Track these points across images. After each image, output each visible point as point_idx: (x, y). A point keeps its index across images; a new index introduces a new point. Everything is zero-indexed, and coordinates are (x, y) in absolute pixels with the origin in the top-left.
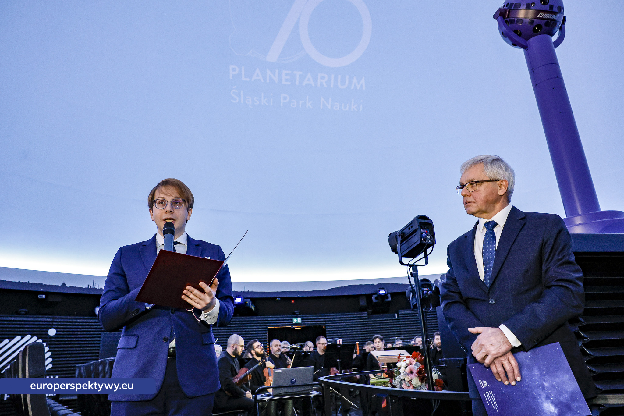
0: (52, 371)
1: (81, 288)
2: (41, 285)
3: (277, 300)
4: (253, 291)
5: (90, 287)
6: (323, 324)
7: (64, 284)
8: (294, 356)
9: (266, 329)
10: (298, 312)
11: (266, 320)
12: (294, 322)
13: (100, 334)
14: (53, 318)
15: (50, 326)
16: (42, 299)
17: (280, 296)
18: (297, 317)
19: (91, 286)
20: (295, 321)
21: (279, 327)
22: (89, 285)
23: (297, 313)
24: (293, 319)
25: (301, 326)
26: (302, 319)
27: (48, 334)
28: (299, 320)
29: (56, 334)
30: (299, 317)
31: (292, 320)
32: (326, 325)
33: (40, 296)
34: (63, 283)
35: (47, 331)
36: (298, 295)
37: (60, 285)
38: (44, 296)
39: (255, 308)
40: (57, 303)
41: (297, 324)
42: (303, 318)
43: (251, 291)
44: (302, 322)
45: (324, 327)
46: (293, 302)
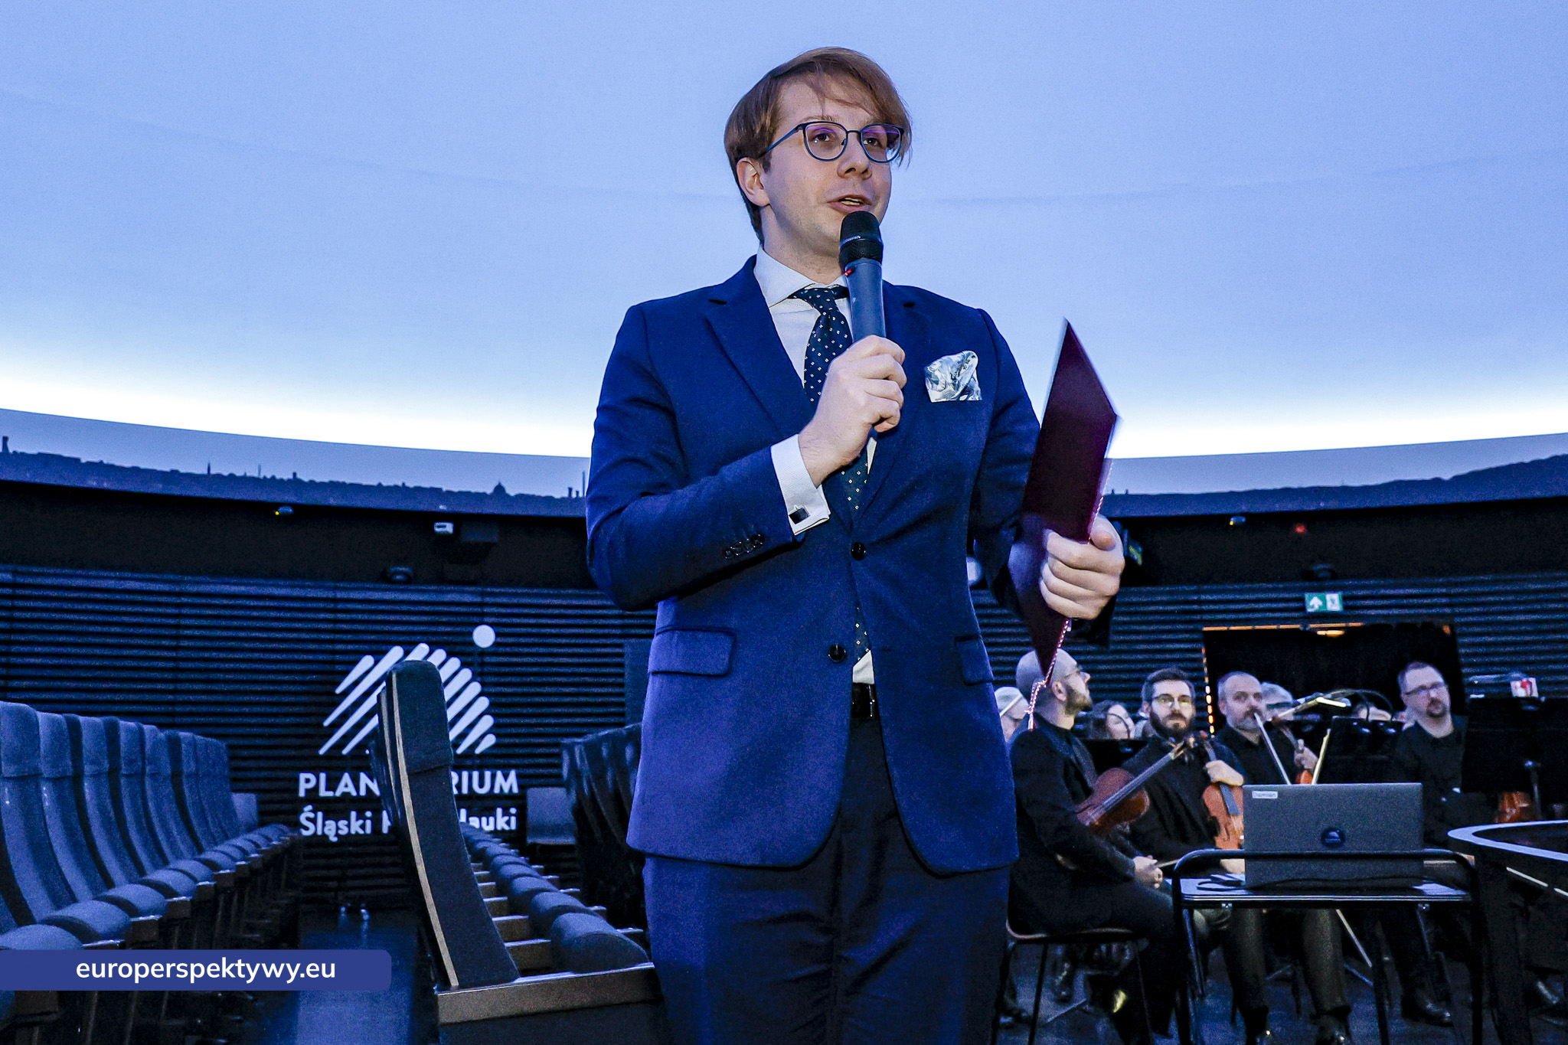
0: (496, 756)
1: (549, 500)
2: (436, 492)
3: (1231, 523)
4: (1130, 492)
5: (574, 495)
6: (1443, 615)
7: (499, 489)
8: (1325, 739)
9: (1195, 636)
10: (1324, 569)
11: (1193, 602)
12: (1309, 610)
13: (621, 646)
14: (483, 594)
15: (476, 619)
16: (446, 536)
17: (1244, 508)
18: (1321, 590)
19: (577, 492)
20: (1314, 603)
21: (1250, 628)
22: (570, 490)
23: (1321, 575)
24: (1307, 596)
25: (1343, 625)
26: (1344, 599)
27: (473, 644)
28: (1333, 602)
29: (495, 644)
30: (1333, 590)
31: (1302, 600)
32: (1457, 620)
33: (439, 527)
34: (497, 484)
35: (471, 634)
36: (1322, 504)
37: (489, 490)
38: (449, 528)
39: (1144, 555)
40: (489, 546)
41: (1324, 616)
42: (1348, 593)
43: (1123, 492)
44: (1346, 607)
45: (1447, 630)
46: (1300, 530)
